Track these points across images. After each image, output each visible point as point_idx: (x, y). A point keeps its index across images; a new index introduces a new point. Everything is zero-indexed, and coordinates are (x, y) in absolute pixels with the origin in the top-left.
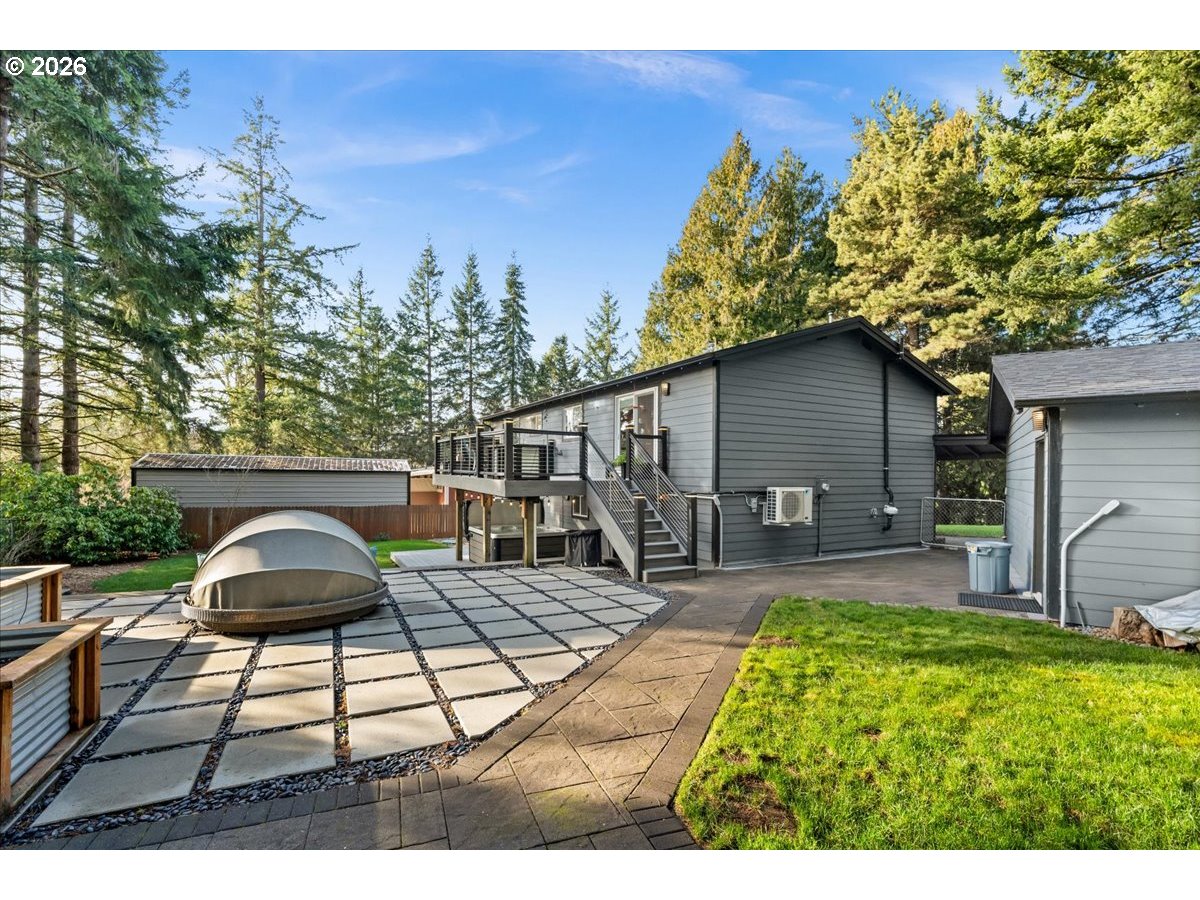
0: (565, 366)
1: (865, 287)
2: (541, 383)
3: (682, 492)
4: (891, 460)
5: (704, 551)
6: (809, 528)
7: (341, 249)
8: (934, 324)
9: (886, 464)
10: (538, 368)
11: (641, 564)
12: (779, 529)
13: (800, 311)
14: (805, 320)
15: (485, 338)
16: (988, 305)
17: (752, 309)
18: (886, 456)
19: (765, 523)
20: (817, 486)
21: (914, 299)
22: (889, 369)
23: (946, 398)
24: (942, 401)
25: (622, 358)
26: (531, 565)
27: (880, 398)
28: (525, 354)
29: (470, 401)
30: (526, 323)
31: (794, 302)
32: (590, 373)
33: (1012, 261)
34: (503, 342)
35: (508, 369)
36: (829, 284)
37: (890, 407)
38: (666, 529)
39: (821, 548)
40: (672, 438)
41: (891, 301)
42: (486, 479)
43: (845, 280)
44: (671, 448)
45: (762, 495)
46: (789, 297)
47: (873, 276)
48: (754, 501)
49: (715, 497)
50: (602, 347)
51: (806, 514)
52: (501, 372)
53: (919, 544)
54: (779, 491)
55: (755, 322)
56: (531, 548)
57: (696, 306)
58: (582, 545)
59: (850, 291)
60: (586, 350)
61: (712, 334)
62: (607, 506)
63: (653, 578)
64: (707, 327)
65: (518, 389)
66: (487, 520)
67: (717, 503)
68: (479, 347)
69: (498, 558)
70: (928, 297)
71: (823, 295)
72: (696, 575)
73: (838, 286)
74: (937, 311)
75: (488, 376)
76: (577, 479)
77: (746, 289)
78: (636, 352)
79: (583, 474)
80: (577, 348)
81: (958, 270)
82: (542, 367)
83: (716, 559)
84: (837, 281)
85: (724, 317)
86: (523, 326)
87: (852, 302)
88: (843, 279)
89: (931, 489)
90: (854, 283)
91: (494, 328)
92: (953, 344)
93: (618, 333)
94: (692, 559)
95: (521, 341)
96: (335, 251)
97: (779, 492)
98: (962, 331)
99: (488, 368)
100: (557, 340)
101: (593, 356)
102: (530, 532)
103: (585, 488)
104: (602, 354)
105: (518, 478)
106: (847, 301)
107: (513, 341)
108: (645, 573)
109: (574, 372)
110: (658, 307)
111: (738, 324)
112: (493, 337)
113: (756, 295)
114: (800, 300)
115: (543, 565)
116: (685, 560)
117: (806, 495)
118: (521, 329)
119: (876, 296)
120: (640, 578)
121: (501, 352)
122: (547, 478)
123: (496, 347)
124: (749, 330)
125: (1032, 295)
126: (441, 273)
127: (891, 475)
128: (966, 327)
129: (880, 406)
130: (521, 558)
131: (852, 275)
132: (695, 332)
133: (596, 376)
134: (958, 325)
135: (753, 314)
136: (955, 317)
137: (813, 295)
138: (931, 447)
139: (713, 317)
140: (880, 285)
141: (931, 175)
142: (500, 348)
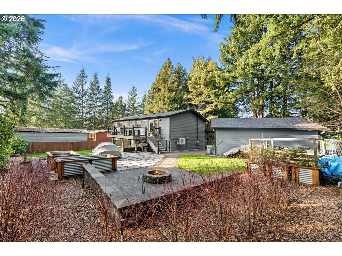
0: (122, 104)
1: (195, 96)
2: (115, 109)
3: (165, 139)
4: (198, 133)
5: (168, 150)
6: (185, 145)
7: (55, 67)
8: (207, 105)
9: (197, 134)
10: (115, 105)
11: (159, 151)
12: (180, 145)
13: (182, 99)
14: (183, 101)
15: (99, 96)
16: (215, 104)
17: (172, 98)
18: (197, 132)
19: (178, 144)
20: (186, 138)
21: (203, 100)
22: (198, 118)
23: (207, 122)
24: (206, 123)
25: (138, 103)
26: (136, 152)
27: (196, 122)
28: (111, 101)
29: (95, 113)
30: (112, 93)
31: (181, 97)
32: (129, 107)
33: (220, 95)
34: (105, 97)
35: (106, 104)
36: (188, 95)
37: (198, 124)
38: (162, 145)
39: (187, 149)
40: (161, 129)
41: (199, 100)
42: (125, 136)
43: (191, 94)
44: (161, 131)
45: (177, 139)
46: (180, 96)
47: (196, 94)
48: (176, 140)
49: (170, 140)
50: (132, 100)
51: (184, 142)
52: (104, 105)
53: (203, 148)
54: (180, 138)
55: (172, 101)
56: (136, 149)
57: (159, 96)
58: (146, 148)
59: (192, 97)
60: (128, 101)
61: (163, 103)
62: (151, 141)
63: (161, 153)
64: (162, 101)
65: (109, 110)
66: (123, 144)
67: (170, 141)
68: (98, 98)
69: (125, 152)
70: (206, 100)
71: (187, 97)
72: (167, 153)
73: (189, 95)
74: (208, 103)
75: (100, 106)
76: (145, 136)
77: (171, 93)
78: (141, 102)
79: (146, 135)
80: (125, 100)
81: (211, 95)
82: (116, 105)
83: (170, 151)
84: (189, 94)
85: (166, 99)
86: (111, 93)
87: (192, 99)
88: (190, 94)
89: (205, 138)
90: (193, 95)
91: (102, 93)
92: (210, 110)
93: (137, 97)
94: (166, 150)
95: (110, 97)
96: (53, 67)
97: (180, 139)
98: (212, 107)
99: (101, 104)
100: (120, 97)
101: (130, 103)
102: (136, 146)
103: (146, 138)
104: (132, 102)
105: (135, 136)
106: (191, 99)
107: (108, 97)
108: (159, 152)
109: (125, 106)
110: (150, 95)
111: (169, 102)
112: (102, 95)
113: (173, 95)
114: (182, 97)
115: (138, 152)
116: (165, 150)
117: (184, 139)
118: (110, 94)
119: (197, 99)
120: (159, 153)
121: (104, 100)
122: (139, 136)
123: (103, 98)
124: (171, 103)
125: (223, 103)
126: (86, 77)
127: (198, 136)
128: (213, 107)
129: (196, 124)
130: (134, 151)
131: (192, 93)
132: (159, 102)
133: (131, 108)
134: (211, 106)
135: (172, 99)
136: (211, 105)
137: (185, 97)
138: (205, 131)
139: (163, 99)
140: (197, 96)
141: (207, 76)
142: (104, 99)
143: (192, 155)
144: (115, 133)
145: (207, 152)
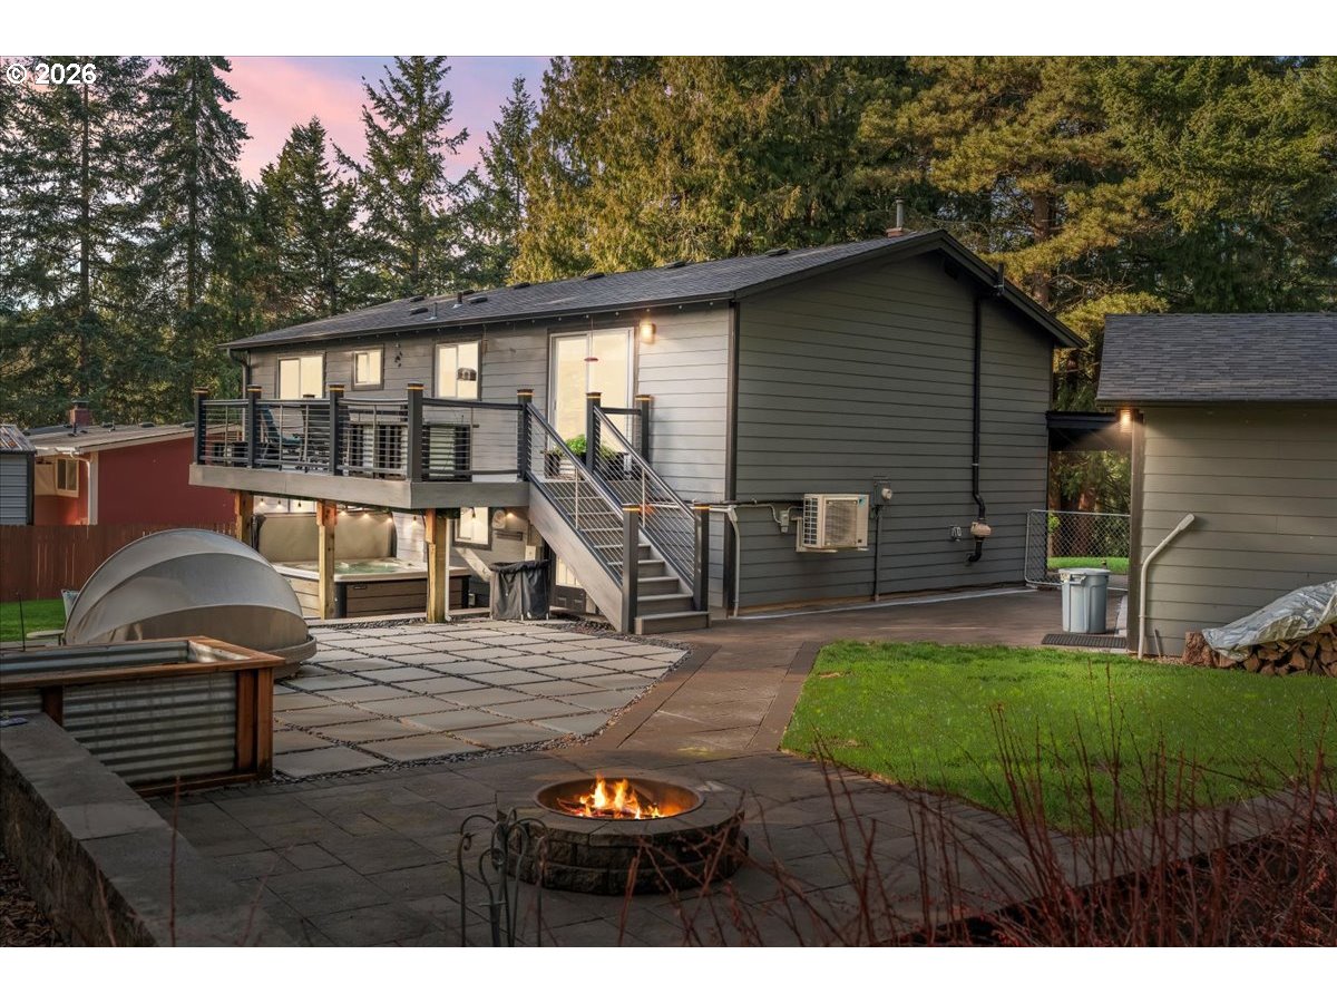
0: (318, 199)
1: (960, 118)
2: (261, 238)
3: (687, 502)
4: (983, 450)
5: (716, 598)
6: (863, 556)
8: (1071, 199)
9: (975, 457)
10: (253, 202)
11: (633, 608)
12: (822, 558)
13: (844, 145)
14: (852, 165)
15: (124, 124)
16: (1149, 180)
17: (755, 137)
18: (976, 444)
19: (800, 549)
20: (874, 493)
21: (1040, 149)
22: (986, 310)
23: (1065, 352)
24: (1060, 358)
25: (453, 189)
26: (440, 619)
27: (969, 355)
28: (223, 167)
29: (84, 275)
30: (229, 95)
31: (833, 126)
32: (377, 220)
33: (1194, 102)
34: (167, 134)
35: (181, 201)
36: (897, 103)
37: (984, 368)
38: (658, 556)
39: (881, 588)
40: (658, 413)
41: (1001, 149)
42: (346, 479)
43: (927, 98)
44: (656, 430)
45: (798, 506)
46: (824, 118)
47: (973, 97)
48: (785, 514)
49: (729, 509)
50: (406, 161)
51: (860, 534)
52: (162, 208)
53: (1023, 584)
54: (821, 499)
55: (759, 161)
56: (438, 594)
57: (645, 119)
58: (522, 587)
59: (933, 122)
60: (366, 163)
61: (677, 180)
62: (570, 520)
63: (650, 629)
64: (668, 168)
65: (205, 249)
66: (329, 549)
67: (733, 518)
68: (109, 144)
69: (343, 613)
70: (1062, 146)
71: (885, 123)
72: (707, 625)
73: (915, 108)
74: (1080, 173)
75: (131, 216)
76: (513, 479)
77: (745, 94)
78: (485, 176)
79: (524, 473)
80: (344, 159)
81: (1111, 105)
82: (263, 199)
83: (729, 604)
84: (913, 96)
85: (703, 151)
86: (221, 101)
87: (937, 143)
88: (923, 93)
89: (1042, 497)
90: (941, 108)
91: (144, 99)
92: (1099, 237)
93: (446, 131)
94: (700, 602)
95: (210, 136)
97: (822, 501)
98: (1113, 216)
99: (132, 197)
100: (297, 134)
101: (384, 182)
102: (440, 565)
103: (527, 494)
104: (405, 177)
105: (426, 478)
106: (926, 140)
107: (195, 136)
108: (639, 621)
109: (344, 213)
110: (564, 112)
111: (729, 168)
112: (140, 121)
113: (762, 111)
114: (846, 127)
115: (456, 620)
116: (691, 603)
117: (860, 504)
118: (215, 108)
119: (979, 139)
120: (632, 629)
121: (163, 161)
122: (468, 479)
123: (151, 146)
124: (748, 179)
125: (1216, 172)
127: (982, 474)
128: (1121, 210)
129: (969, 367)
130: (423, 608)
131: (938, 89)
132: (643, 174)
133: (393, 228)
134: (1109, 206)
135: (755, 148)
136: (1103, 191)
137: (869, 123)
138: (1044, 430)
139: (678, 149)
140: (985, 114)
142: (160, 150)
143: (927, 648)
144: (256, 455)
145: (1060, 624)
